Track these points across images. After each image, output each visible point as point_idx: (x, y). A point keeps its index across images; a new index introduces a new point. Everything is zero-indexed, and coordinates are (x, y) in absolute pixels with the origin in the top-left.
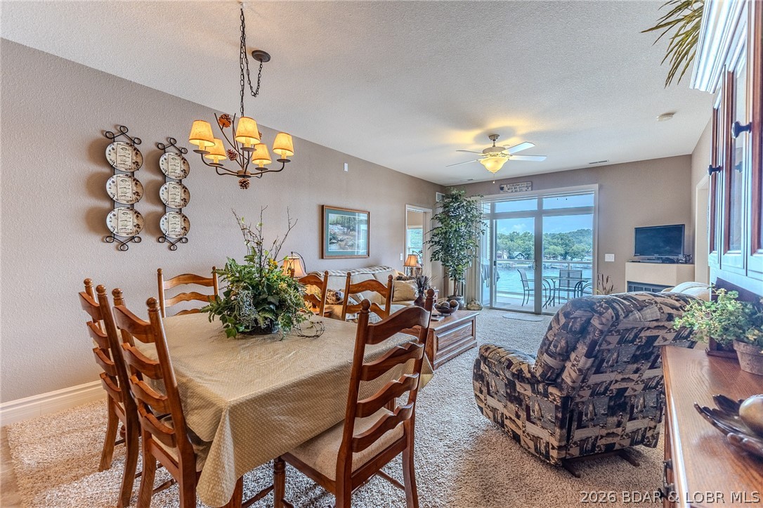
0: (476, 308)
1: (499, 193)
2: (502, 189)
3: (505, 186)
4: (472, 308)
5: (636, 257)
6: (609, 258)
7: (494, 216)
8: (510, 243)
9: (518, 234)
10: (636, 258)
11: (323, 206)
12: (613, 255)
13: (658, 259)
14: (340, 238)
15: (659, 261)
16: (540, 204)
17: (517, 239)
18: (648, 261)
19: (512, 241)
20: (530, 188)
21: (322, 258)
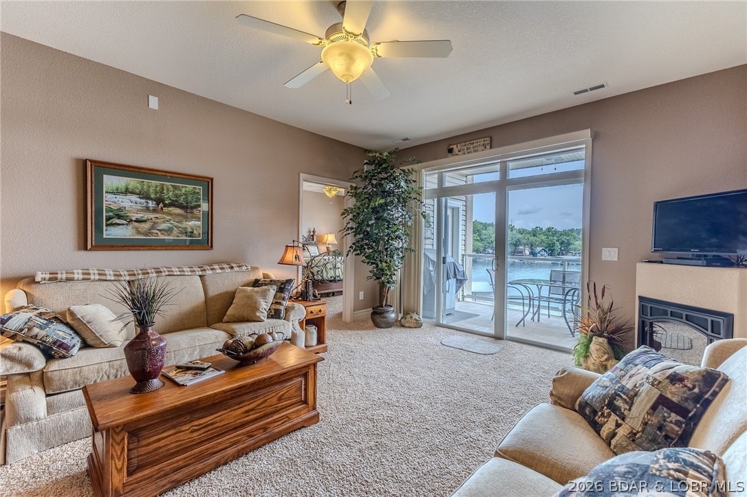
0: (412, 325)
1: (447, 157)
2: (450, 151)
3: (455, 147)
4: (407, 325)
5: (657, 254)
6: (610, 254)
7: (443, 192)
8: (532, 239)
9: (541, 229)
10: (657, 256)
11: (85, 161)
12: (616, 250)
13: (699, 257)
14: (135, 216)
15: (700, 262)
16: (504, 171)
17: (540, 234)
18: (679, 261)
19: (534, 236)
20: (488, 147)
21: (86, 248)
